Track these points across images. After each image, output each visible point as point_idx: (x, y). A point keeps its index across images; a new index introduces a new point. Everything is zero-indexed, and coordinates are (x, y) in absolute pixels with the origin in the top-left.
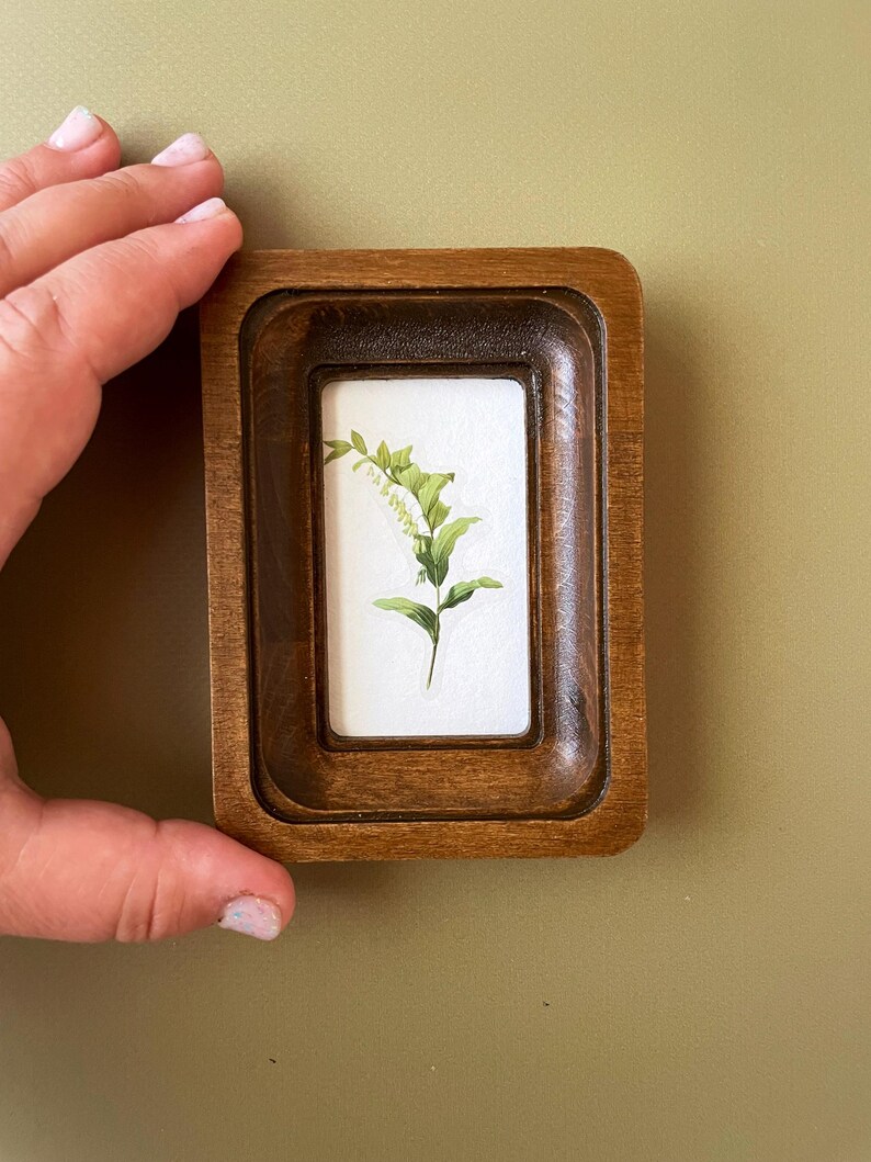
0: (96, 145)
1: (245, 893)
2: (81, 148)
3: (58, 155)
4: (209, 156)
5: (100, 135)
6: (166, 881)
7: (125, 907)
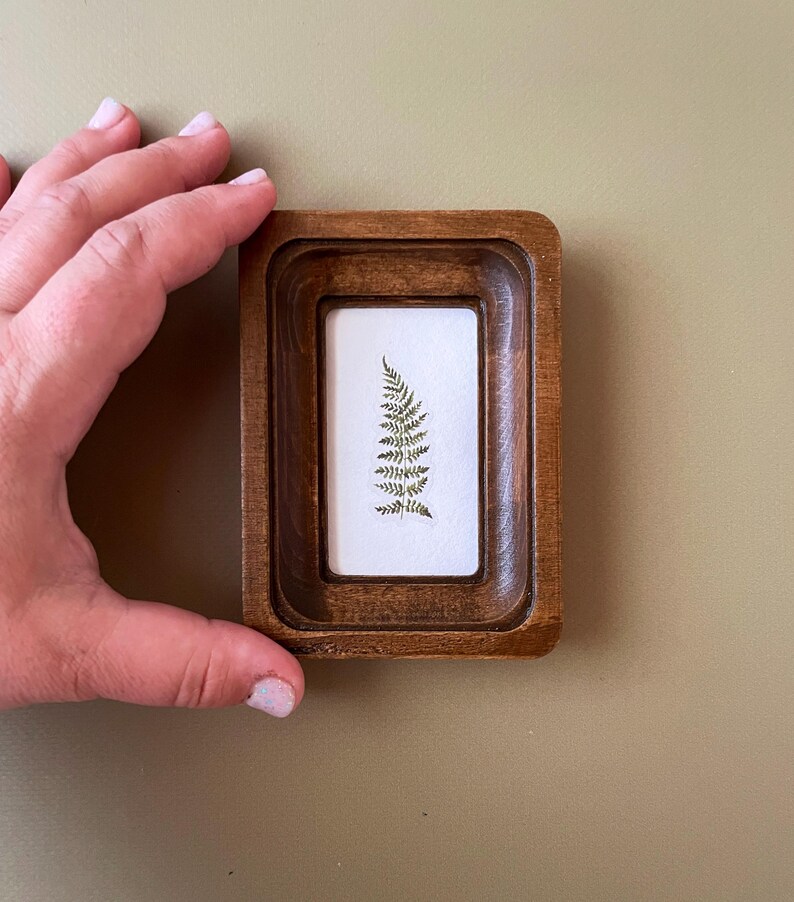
0: (123, 123)
1: (271, 674)
2: (112, 126)
3: (96, 133)
4: (218, 125)
5: (124, 116)
6: (217, 656)
7: (187, 672)
